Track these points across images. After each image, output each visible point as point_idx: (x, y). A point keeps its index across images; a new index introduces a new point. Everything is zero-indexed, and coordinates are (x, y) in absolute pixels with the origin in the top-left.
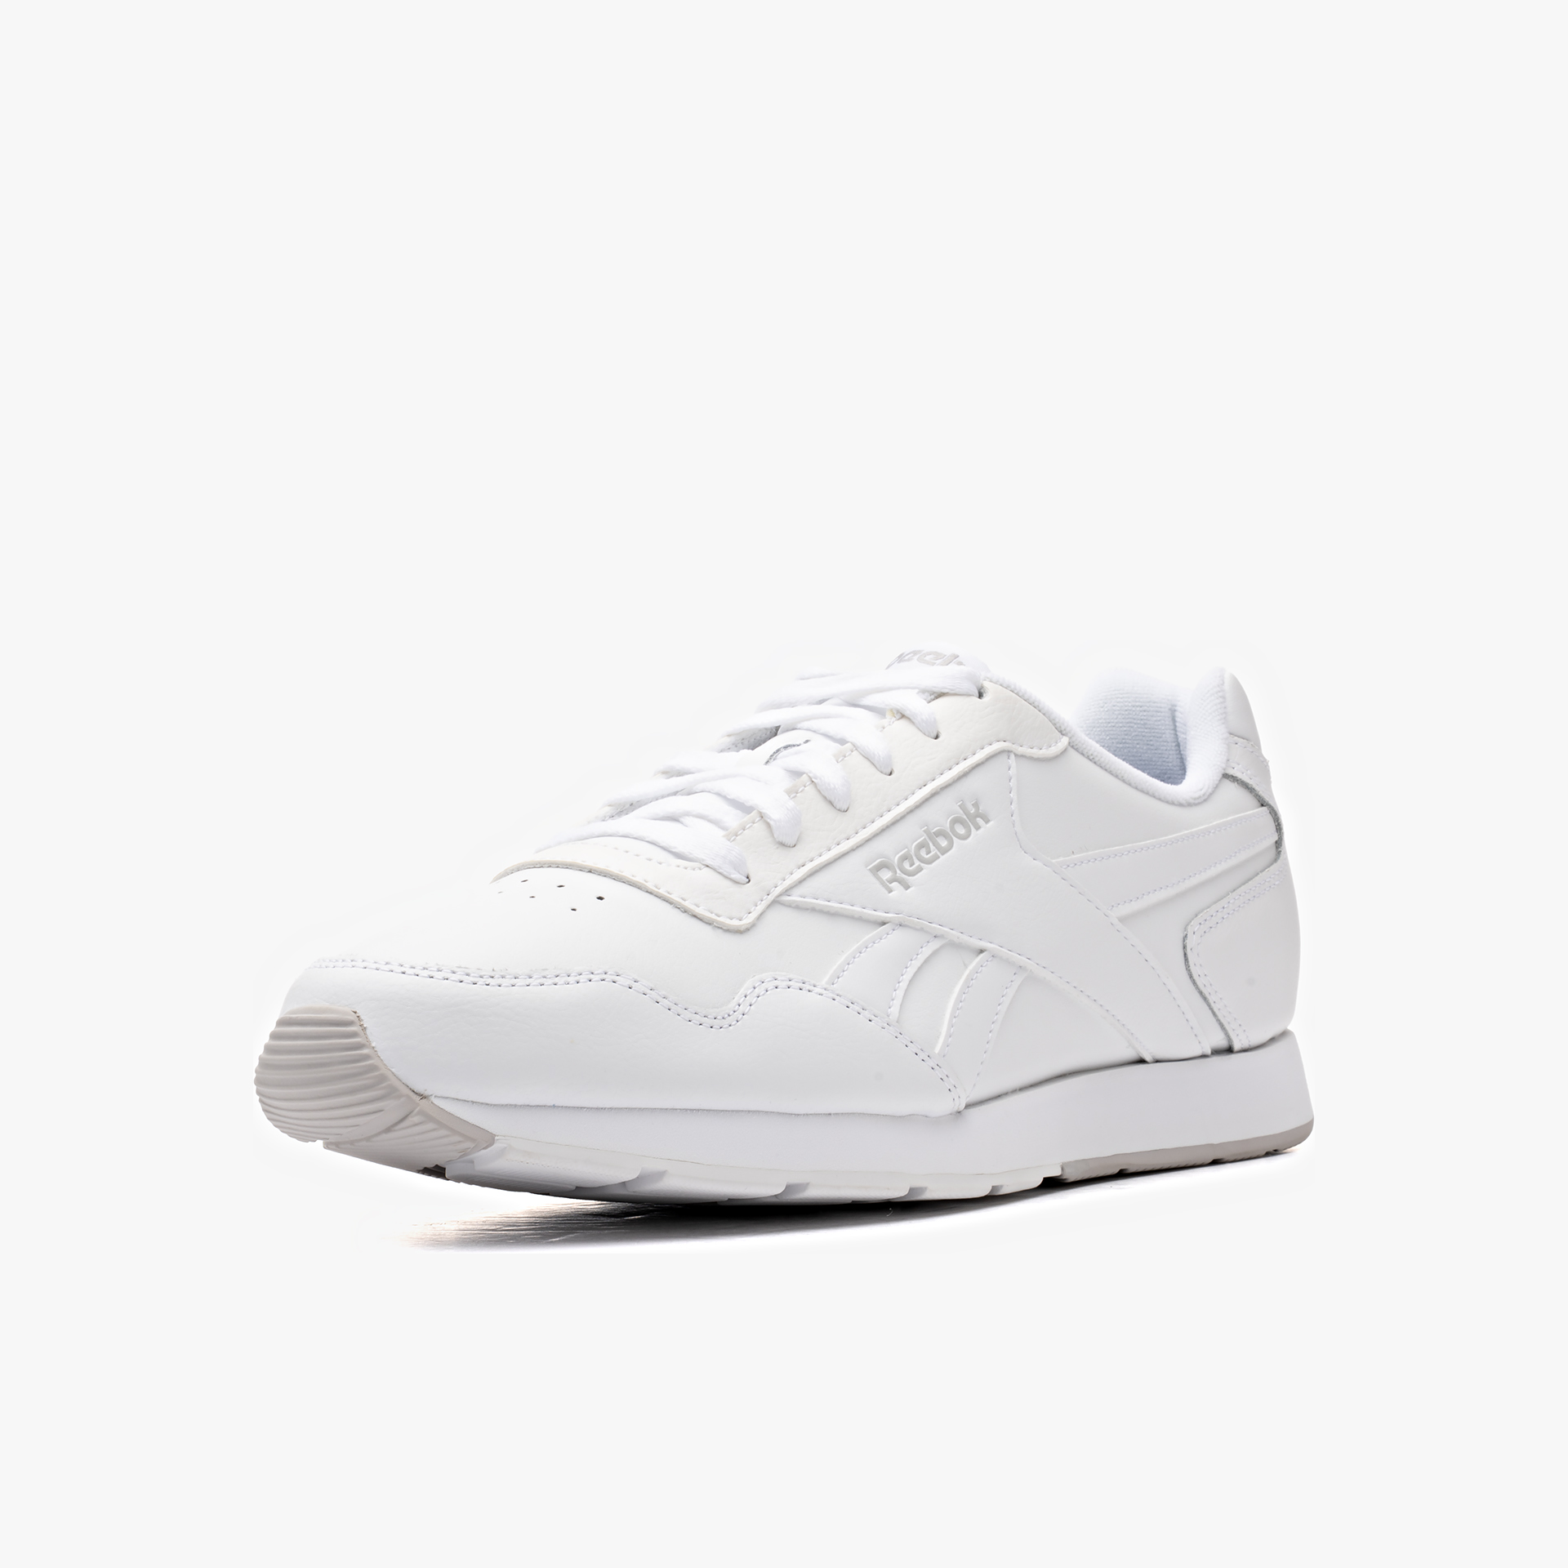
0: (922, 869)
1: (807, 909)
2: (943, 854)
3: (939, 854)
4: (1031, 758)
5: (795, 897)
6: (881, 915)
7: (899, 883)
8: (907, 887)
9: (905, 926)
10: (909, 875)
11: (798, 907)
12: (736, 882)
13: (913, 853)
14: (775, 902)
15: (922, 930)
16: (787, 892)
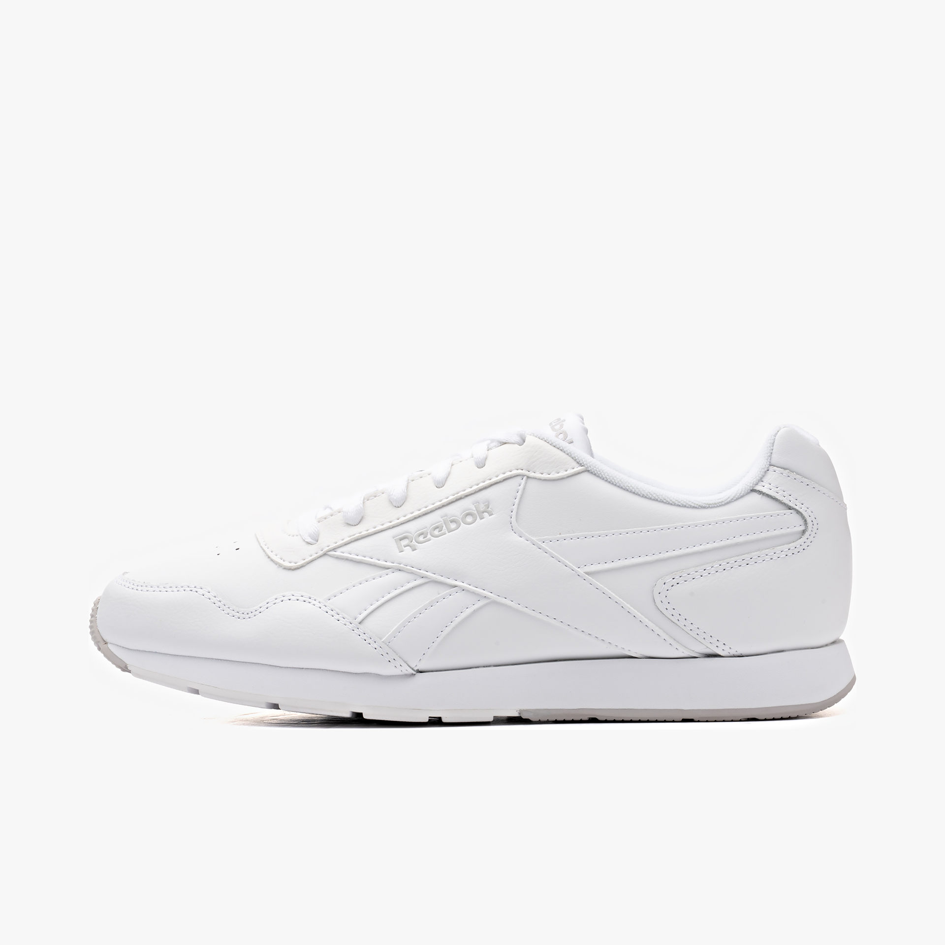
0: (430, 540)
1: (343, 559)
2: (449, 532)
3: (447, 532)
4: (540, 479)
5: (338, 553)
6: (389, 564)
7: (410, 547)
8: (414, 550)
9: (402, 570)
10: (419, 543)
11: (338, 558)
12: (308, 543)
13: (429, 531)
14: (325, 554)
15: (412, 573)
16: (334, 549)
